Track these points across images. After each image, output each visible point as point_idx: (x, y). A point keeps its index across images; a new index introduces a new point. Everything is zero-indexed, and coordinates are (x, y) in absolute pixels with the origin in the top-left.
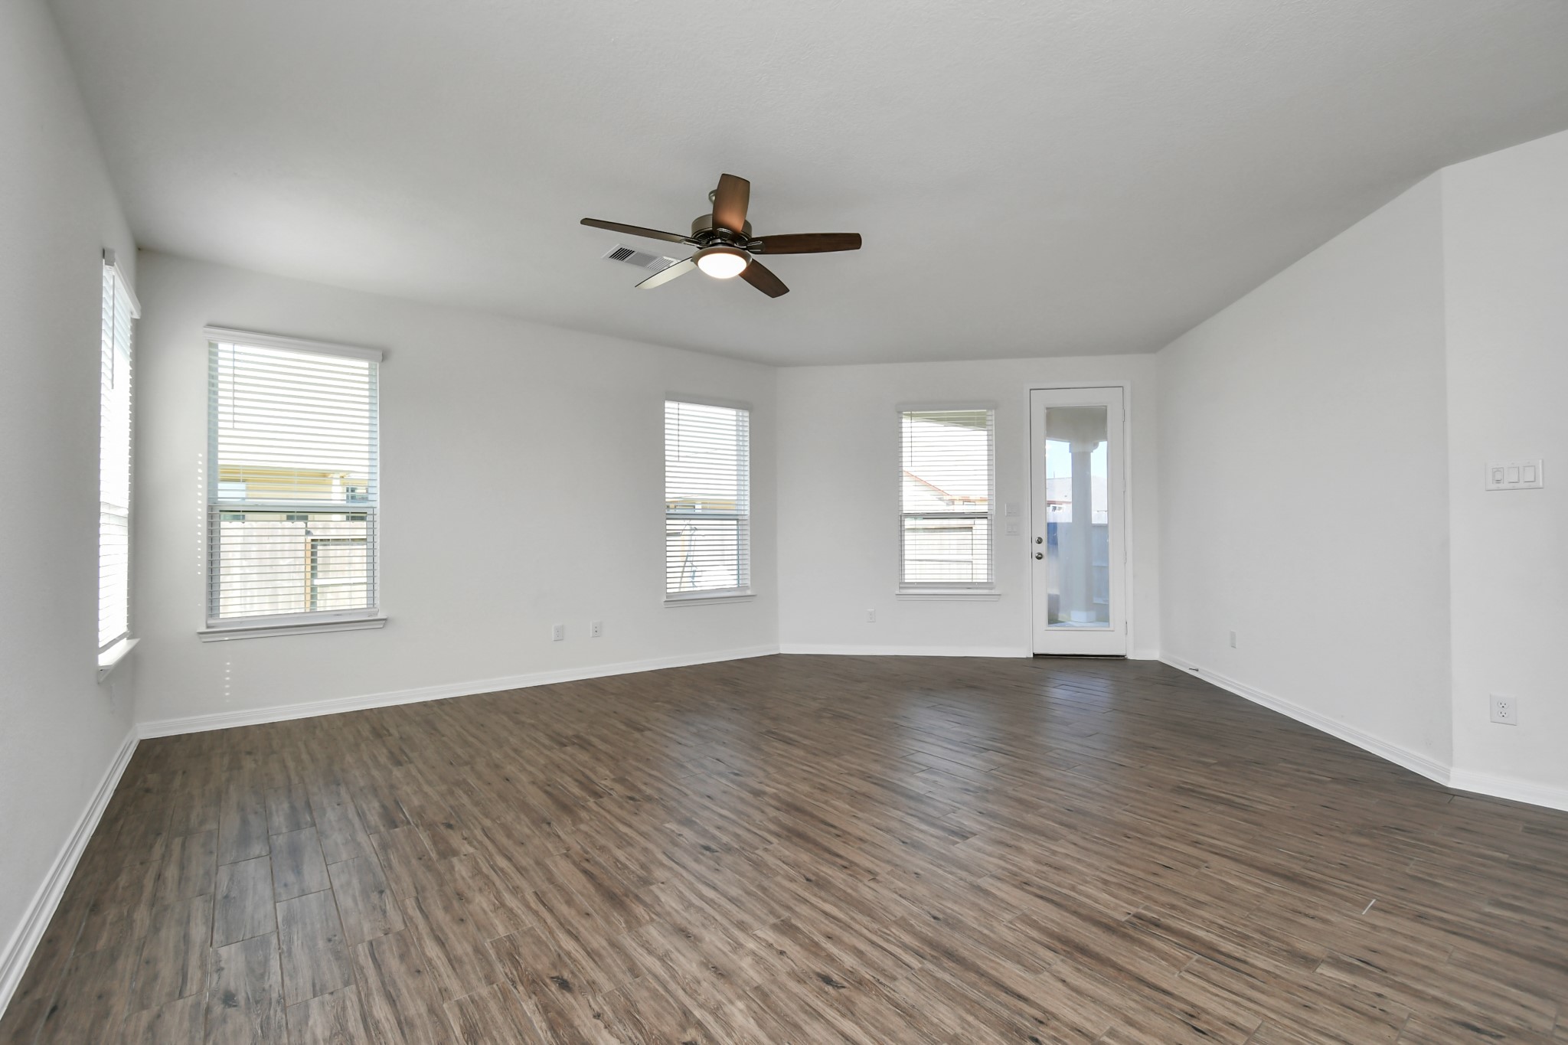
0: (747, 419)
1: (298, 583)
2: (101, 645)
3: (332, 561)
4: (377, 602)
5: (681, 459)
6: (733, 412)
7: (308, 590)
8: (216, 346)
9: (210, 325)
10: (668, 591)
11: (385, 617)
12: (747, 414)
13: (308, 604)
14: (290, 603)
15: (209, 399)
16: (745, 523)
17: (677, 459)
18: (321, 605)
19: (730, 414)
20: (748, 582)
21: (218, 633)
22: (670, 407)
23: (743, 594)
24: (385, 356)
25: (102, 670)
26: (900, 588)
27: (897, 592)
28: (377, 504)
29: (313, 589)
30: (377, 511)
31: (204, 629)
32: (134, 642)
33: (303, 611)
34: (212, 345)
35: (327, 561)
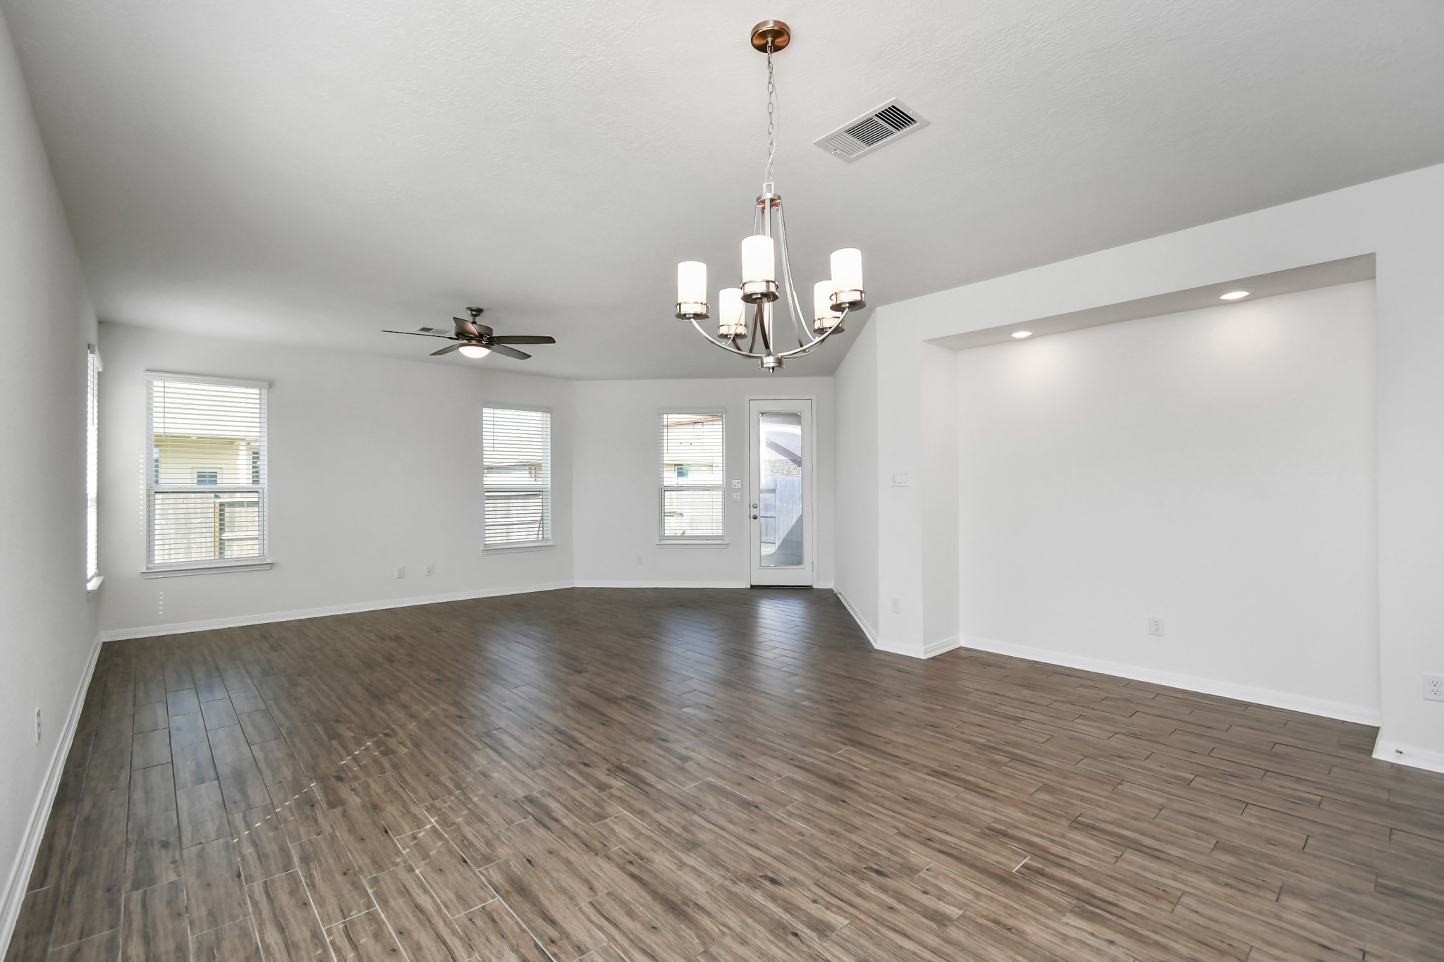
0: (549, 419)
1: (209, 540)
2: (88, 577)
3: (237, 519)
4: (266, 551)
5: (495, 449)
6: (540, 414)
7: (217, 544)
8: (152, 383)
9: (148, 370)
10: (487, 543)
11: (271, 562)
12: (549, 415)
13: (217, 554)
14: (203, 552)
15: (147, 418)
16: (547, 493)
17: (492, 449)
18: (227, 554)
19: (536, 417)
20: (550, 536)
21: (152, 574)
22: (487, 412)
23: (546, 544)
24: (271, 385)
25: (89, 592)
26: (660, 540)
27: (658, 543)
28: (266, 486)
29: (222, 542)
30: (266, 491)
31: (145, 571)
32: (101, 578)
33: (213, 558)
34: (149, 383)
35: (233, 520)
